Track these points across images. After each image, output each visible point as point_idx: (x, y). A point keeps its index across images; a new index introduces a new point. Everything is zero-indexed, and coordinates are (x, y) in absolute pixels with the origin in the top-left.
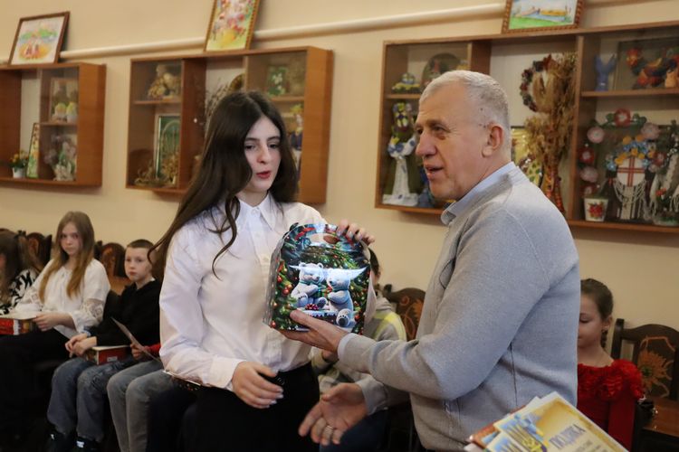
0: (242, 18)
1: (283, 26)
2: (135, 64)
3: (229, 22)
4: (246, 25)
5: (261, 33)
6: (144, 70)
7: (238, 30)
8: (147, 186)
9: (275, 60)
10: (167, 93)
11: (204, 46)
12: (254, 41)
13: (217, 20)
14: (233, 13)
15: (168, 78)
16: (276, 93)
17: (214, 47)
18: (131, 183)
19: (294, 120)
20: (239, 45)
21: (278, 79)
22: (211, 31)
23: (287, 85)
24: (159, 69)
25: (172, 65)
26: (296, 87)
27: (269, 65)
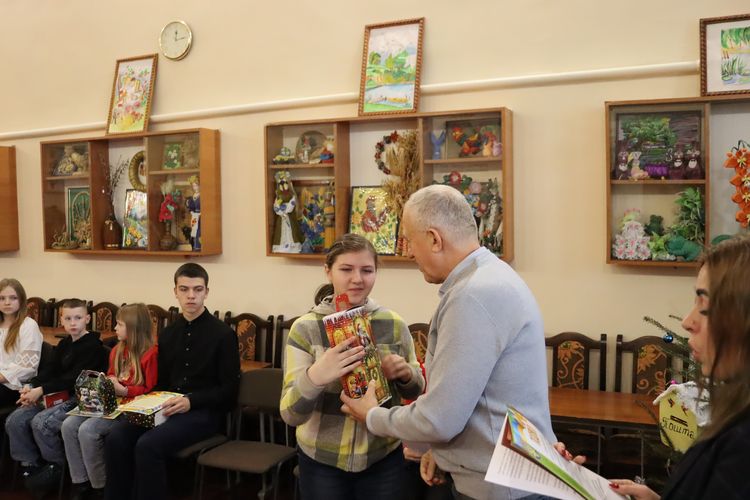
0: (138, 105)
1: (178, 110)
2: (45, 147)
3: (127, 109)
4: (142, 111)
5: (155, 117)
6: (53, 152)
7: (136, 116)
8: (64, 248)
9: (168, 139)
10: (76, 169)
11: (107, 128)
12: (150, 124)
13: (116, 107)
14: (130, 101)
15: (75, 156)
16: (173, 165)
17: (115, 129)
18: (49, 247)
19: (191, 187)
20: (138, 127)
21: (173, 154)
22: (111, 117)
23: (182, 160)
24: (67, 149)
25: (79, 146)
26: (191, 161)
27: (165, 143)
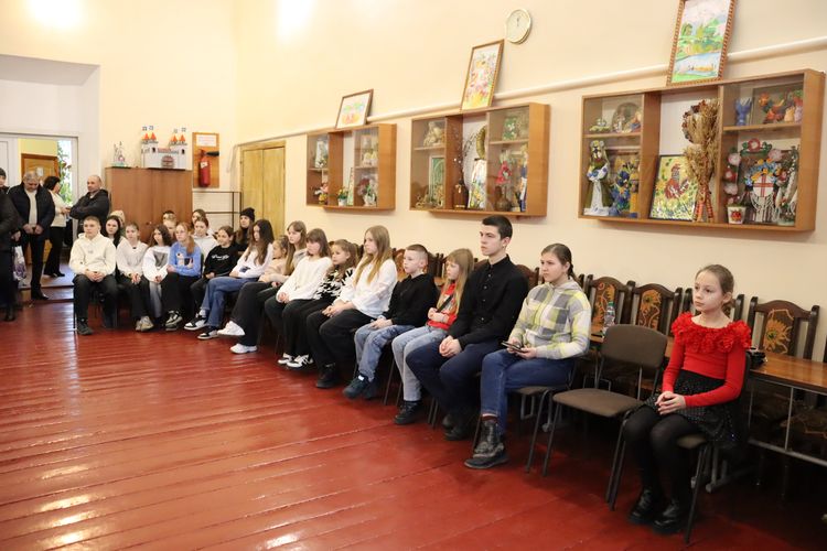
0: (485, 85)
1: (516, 88)
2: (414, 122)
3: (477, 90)
4: (488, 90)
5: (499, 95)
6: (421, 125)
7: (483, 93)
8: (424, 207)
9: (509, 114)
10: (436, 141)
11: (460, 106)
12: (494, 101)
13: (469, 87)
14: (480, 82)
15: (437, 130)
16: (510, 137)
17: (468, 107)
18: (413, 206)
19: (522, 156)
20: (483, 104)
21: (511, 127)
22: (465, 96)
23: (517, 131)
24: (431, 124)
25: (438, 121)
26: (523, 133)
27: (506, 117)
